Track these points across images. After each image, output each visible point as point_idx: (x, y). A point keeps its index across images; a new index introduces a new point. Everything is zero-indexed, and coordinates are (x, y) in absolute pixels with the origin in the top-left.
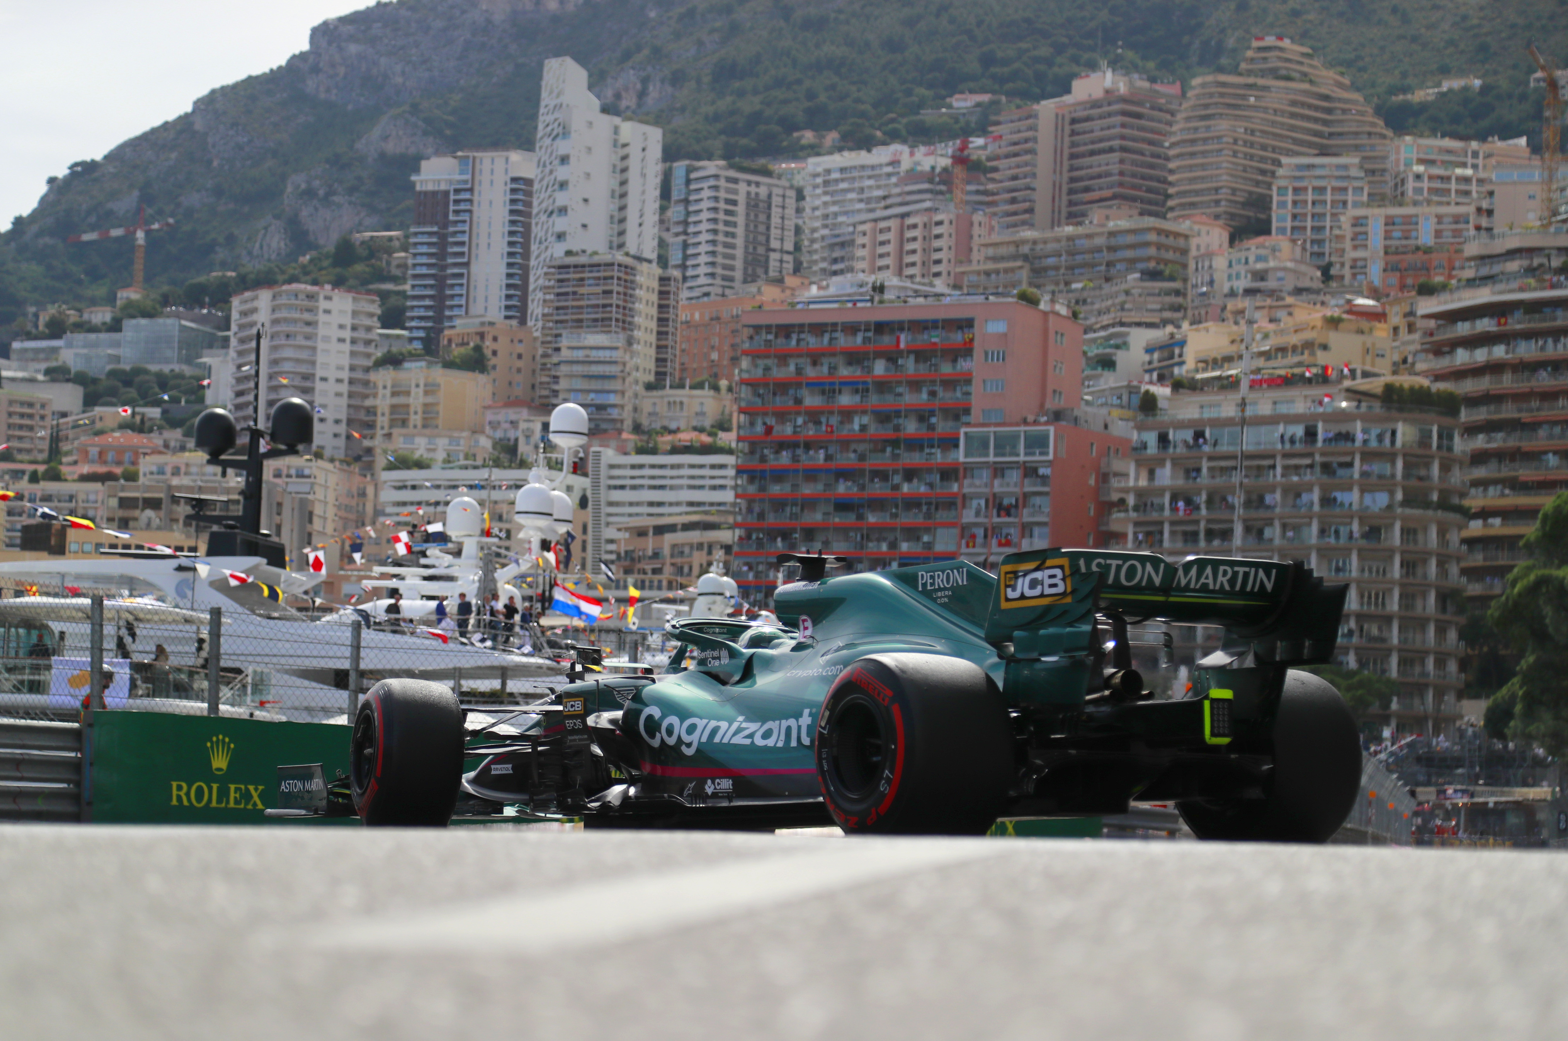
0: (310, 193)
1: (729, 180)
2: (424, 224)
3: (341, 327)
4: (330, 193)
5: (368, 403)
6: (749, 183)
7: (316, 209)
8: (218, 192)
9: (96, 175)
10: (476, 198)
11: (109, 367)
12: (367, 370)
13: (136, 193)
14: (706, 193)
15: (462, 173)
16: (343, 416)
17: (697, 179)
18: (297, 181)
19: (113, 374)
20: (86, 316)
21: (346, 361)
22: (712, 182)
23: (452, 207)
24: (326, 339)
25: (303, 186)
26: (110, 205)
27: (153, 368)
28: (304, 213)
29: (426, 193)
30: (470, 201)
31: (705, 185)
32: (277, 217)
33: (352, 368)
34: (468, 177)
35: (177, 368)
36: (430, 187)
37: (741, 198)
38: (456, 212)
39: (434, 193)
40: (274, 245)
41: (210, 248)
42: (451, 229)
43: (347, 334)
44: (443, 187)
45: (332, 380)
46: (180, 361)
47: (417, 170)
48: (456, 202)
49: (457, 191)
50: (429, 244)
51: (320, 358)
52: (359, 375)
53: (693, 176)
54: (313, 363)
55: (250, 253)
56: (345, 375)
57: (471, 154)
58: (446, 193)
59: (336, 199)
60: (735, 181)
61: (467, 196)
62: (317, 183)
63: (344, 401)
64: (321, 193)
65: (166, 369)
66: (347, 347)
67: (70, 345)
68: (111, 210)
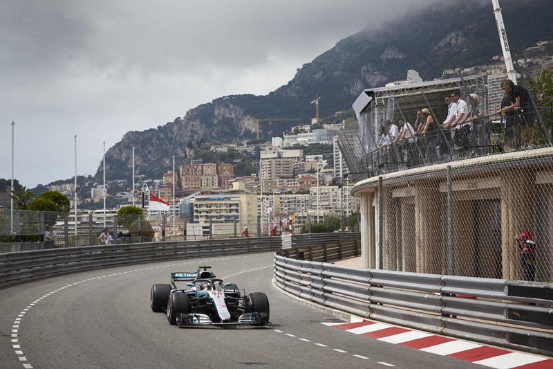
0: (368, 71)
7: (370, 76)
8: (344, 71)
9: (310, 67)
11: (310, 143)
13: (321, 72)
20: (304, 128)
25: (366, 69)
26: (314, 76)
27: (321, 142)
28: (367, 77)
32: (359, 78)
40: (359, 87)
46: (328, 140)
55: (353, 89)
59: (375, 73)
62: (370, 68)
64: (371, 71)
65: (324, 142)
67: (300, 137)
68: (315, 78)
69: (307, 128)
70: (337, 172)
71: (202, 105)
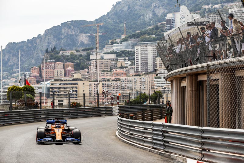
0: (156, 7)
1: (214, 17)
2: (168, 25)
3: (151, 51)
4: (159, 6)
5: (156, 62)
6: (218, 17)
7: (157, 9)
8: (141, 6)
9: (121, 4)
10: (176, 20)
11: (120, 50)
12: (155, 57)
13: (127, 7)
14: (211, 19)
15: (173, 16)
16: (152, 64)
17: (210, 17)
18: (154, 4)
19: (121, 51)
20: (117, 41)
21: (152, 56)
22: (212, 17)
23: (172, 22)
24: (149, 53)
25: (155, 5)
26: (123, 9)
27: (127, 50)
28: (155, 10)
29: (168, 20)
30: (175, 21)
31: (210, 18)
32: (150, 11)
33: (153, 57)
34: (174, 17)
35: (131, 49)
36: (168, 19)
37: (217, 19)
38: (173, 23)
39: (169, 20)
40: (150, 16)
41: (140, 16)
42: (172, 25)
43: (152, 52)
44: (170, 19)
45: (150, 59)
46: (131, 48)
47: (166, 16)
48: (173, 21)
49: (173, 19)
50: (169, 28)
51: (148, 56)
52: (154, 58)
53: (209, 16)
54: (147, 57)
55: (146, 17)
56: (152, 58)
57: (174, 13)
58: (171, 20)
59: (160, 7)
60: (215, 17)
61: (174, 20)
62: (157, 4)
63: (152, 62)
64: (158, 6)
65: (129, 50)
66: (152, 54)
67: (114, 46)
68: (123, 10)
69: (119, 40)
70: (137, 68)
71: (54, 27)
